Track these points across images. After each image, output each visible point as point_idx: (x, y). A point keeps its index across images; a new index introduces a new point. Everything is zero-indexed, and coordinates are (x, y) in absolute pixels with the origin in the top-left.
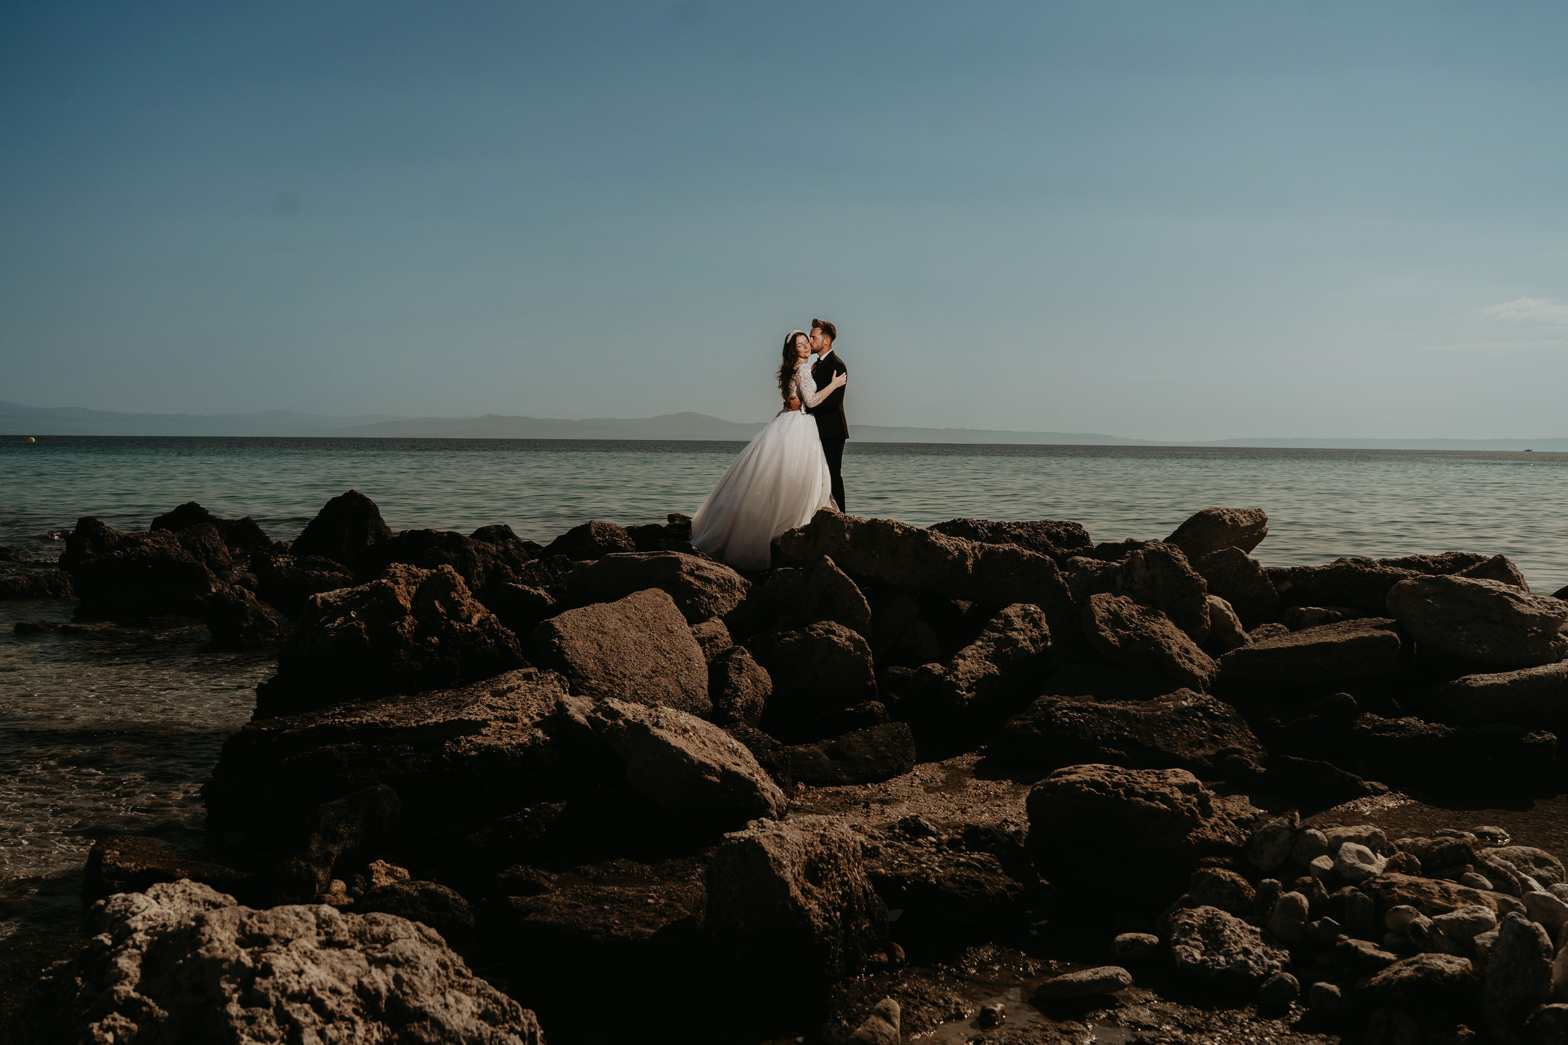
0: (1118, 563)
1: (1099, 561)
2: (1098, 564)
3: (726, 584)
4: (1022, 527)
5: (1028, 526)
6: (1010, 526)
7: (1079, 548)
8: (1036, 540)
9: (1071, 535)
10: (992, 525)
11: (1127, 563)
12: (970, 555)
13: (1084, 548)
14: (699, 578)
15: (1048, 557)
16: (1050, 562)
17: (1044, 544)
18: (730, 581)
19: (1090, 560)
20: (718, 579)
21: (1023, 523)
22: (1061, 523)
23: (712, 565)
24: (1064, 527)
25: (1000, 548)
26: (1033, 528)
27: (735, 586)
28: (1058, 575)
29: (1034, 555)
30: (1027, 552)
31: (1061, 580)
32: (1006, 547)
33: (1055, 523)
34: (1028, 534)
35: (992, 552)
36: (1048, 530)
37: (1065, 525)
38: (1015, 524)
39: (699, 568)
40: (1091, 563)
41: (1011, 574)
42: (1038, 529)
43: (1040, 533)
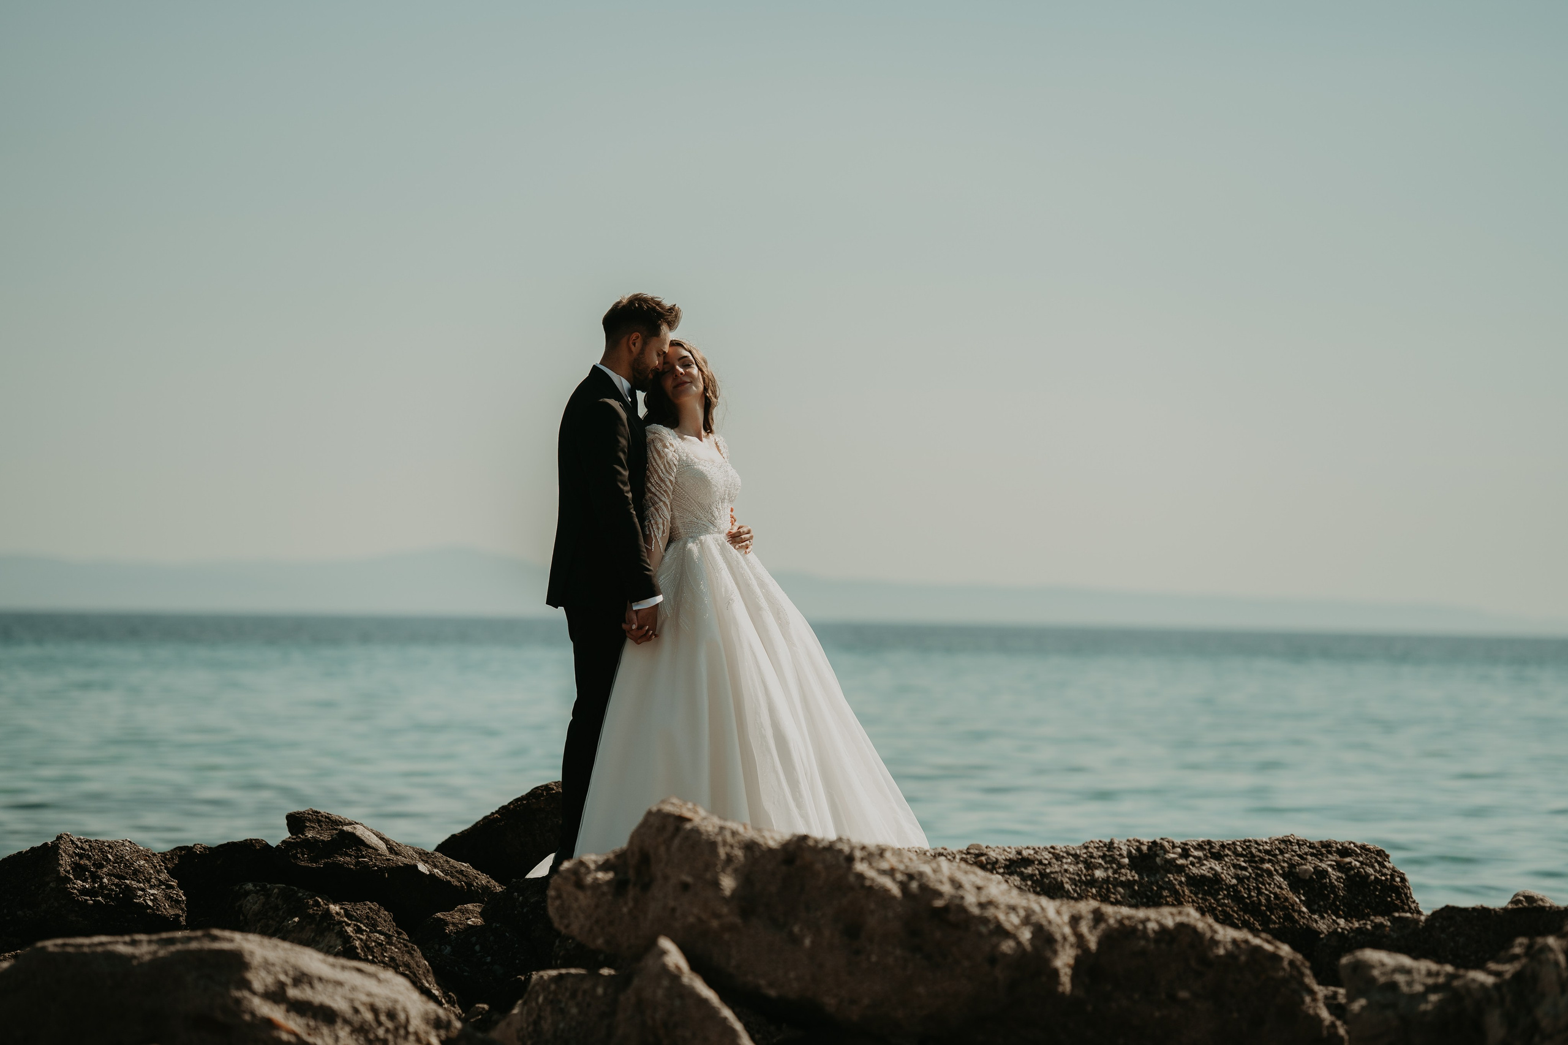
0: (1490, 973)
1: (1434, 967)
2: (1429, 974)
3: (380, 1024)
4: (1218, 857)
5: (1237, 854)
6: (1185, 854)
7: (1379, 920)
8: (1260, 893)
9: (1356, 882)
10: (1139, 849)
11: (1518, 976)
12: (1065, 938)
13: (1394, 920)
14: (300, 1008)
15: (1285, 950)
16: (1292, 963)
17: (1281, 904)
18: (392, 1015)
19: (1406, 961)
20: (356, 1011)
21: (1223, 846)
22: (1327, 845)
23: (343, 968)
24: (1336, 857)
25: (1148, 919)
26: (1251, 859)
27: (406, 1027)
28: (1315, 1000)
29: (1246, 942)
30: (1226, 934)
31: (1325, 1014)
32: (1166, 917)
33: (1311, 846)
34: (1237, 877)
35: (1126, 932)
36: (1292, 866)
37: (1338, 851)
38: (1200, 847)
39: (302, 978)
40: (1408, 971)
41: (1183, 994)
42: (1263, 861)
43: (1270, 874)
